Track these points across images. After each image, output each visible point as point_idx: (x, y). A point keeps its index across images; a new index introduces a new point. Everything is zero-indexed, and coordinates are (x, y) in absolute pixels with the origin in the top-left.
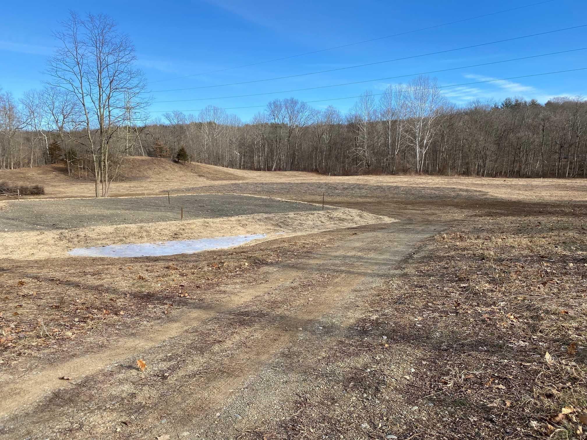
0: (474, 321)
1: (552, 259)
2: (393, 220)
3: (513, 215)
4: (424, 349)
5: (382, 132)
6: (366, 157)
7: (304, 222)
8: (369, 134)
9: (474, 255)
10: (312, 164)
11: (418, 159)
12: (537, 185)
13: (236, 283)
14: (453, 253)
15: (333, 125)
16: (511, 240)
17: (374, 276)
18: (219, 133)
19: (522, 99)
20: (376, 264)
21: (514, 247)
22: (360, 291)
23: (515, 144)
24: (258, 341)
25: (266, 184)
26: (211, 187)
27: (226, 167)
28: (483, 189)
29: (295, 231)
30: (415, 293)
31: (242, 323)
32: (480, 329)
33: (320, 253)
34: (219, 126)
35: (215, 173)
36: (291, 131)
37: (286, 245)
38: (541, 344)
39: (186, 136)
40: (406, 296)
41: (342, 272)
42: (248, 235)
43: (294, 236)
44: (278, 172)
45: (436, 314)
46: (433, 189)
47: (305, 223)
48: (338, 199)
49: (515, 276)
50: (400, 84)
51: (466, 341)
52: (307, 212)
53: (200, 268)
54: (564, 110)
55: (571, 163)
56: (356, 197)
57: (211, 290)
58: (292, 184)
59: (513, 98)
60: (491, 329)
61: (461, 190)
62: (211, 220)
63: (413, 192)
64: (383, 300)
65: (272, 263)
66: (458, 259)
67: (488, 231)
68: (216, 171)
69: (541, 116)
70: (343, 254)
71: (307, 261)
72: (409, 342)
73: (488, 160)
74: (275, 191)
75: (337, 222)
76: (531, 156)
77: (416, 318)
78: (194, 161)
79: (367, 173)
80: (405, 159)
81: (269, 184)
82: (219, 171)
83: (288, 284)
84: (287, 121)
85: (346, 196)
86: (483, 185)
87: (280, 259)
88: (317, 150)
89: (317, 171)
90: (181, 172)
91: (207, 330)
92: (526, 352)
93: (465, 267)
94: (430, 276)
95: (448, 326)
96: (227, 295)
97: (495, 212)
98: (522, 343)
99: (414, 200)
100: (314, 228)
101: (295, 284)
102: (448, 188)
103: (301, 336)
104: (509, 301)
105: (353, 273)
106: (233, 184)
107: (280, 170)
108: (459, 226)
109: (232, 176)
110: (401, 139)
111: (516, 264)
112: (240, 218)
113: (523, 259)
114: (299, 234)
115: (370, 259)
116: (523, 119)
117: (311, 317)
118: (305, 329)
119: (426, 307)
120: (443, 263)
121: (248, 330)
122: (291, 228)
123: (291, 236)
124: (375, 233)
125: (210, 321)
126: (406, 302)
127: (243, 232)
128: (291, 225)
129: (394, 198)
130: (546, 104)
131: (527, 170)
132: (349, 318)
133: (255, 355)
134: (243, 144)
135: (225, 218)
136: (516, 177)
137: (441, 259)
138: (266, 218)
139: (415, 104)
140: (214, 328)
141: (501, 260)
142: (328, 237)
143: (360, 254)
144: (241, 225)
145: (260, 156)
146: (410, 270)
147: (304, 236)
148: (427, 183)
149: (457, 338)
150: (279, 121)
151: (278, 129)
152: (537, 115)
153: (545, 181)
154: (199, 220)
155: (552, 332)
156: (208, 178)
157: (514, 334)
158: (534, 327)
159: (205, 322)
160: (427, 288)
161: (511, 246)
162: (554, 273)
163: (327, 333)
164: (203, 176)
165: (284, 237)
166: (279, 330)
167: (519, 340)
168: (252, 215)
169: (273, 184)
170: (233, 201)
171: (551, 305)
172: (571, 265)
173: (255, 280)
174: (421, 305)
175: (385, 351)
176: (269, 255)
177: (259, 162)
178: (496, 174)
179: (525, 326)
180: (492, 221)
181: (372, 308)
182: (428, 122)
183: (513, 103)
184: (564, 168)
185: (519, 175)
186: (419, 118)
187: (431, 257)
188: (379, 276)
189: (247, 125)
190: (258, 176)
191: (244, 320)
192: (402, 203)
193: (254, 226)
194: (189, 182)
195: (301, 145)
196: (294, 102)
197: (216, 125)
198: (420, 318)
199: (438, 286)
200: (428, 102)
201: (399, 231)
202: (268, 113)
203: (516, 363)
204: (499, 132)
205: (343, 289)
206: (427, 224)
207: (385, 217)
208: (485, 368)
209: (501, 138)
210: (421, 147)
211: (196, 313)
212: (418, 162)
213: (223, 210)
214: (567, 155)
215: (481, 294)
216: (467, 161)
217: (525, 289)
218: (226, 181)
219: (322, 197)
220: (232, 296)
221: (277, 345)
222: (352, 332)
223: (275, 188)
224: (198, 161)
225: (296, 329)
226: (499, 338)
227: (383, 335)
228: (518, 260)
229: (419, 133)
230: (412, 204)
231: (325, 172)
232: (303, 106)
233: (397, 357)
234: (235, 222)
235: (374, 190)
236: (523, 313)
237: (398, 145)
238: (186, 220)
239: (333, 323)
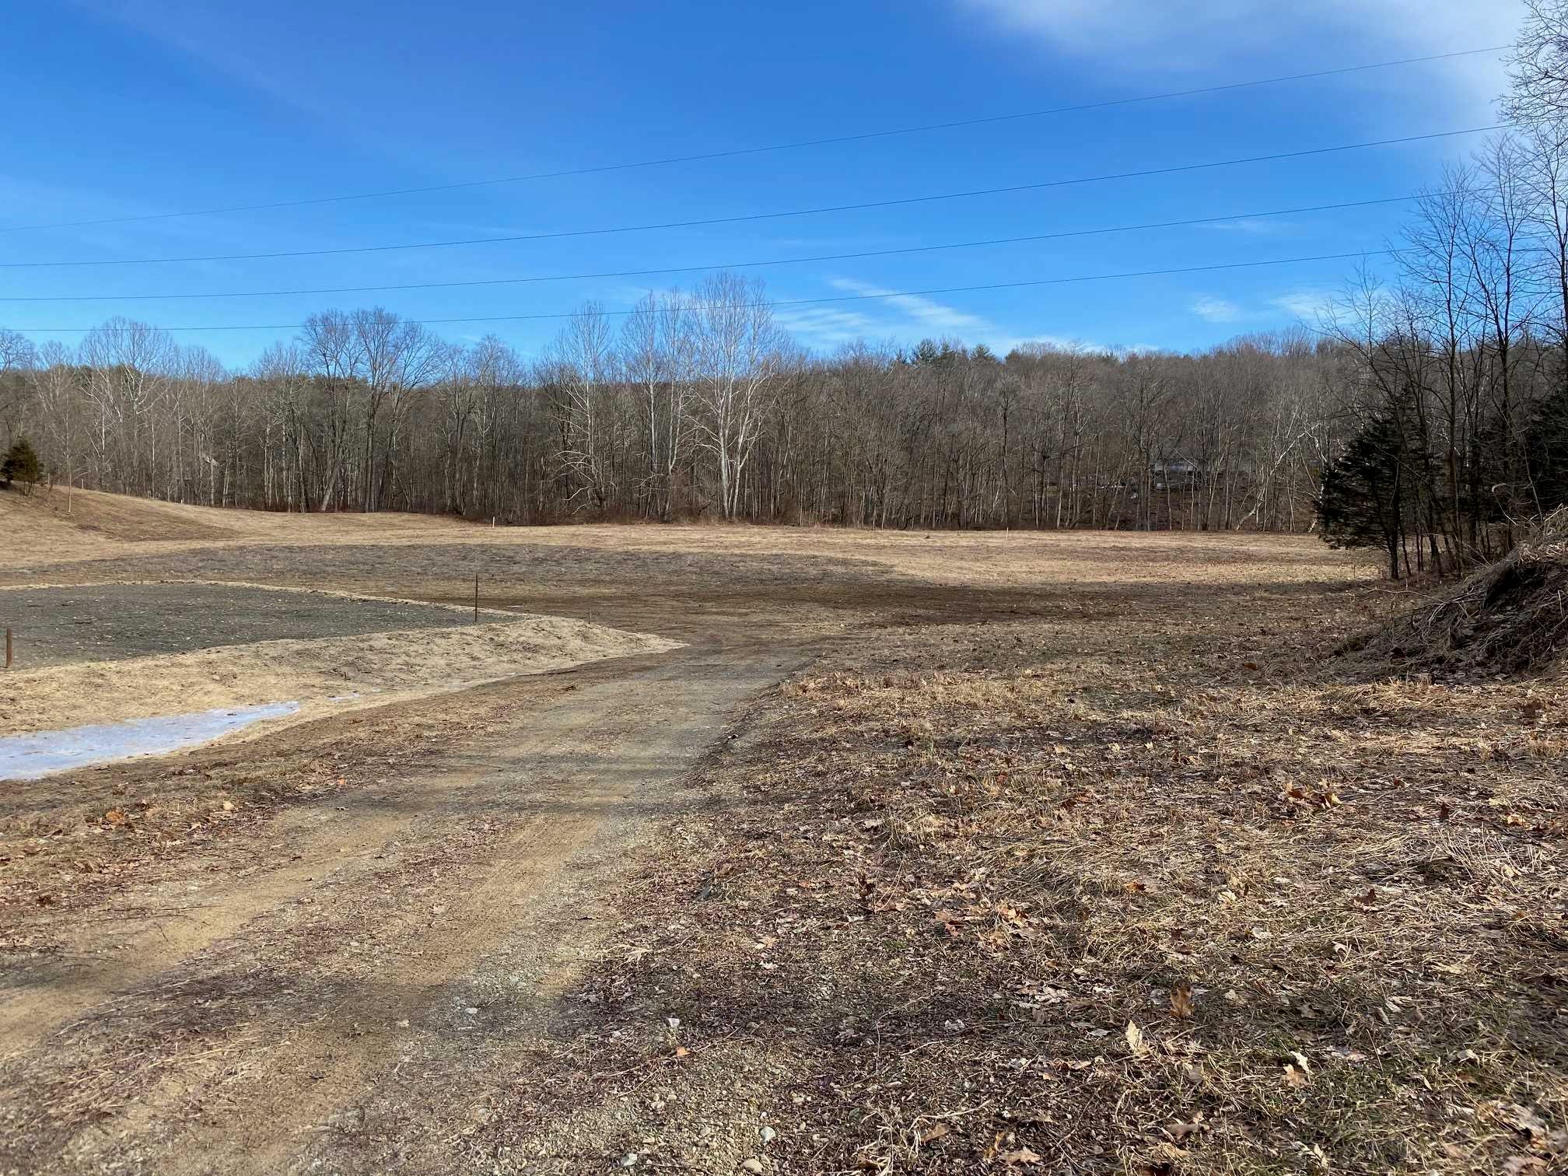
0: (917, 934)
1: (1070, 735)
2: (672, 644)
3: (955, 621)
4: (793, 1048)
5: (632, 411)
6: (592, 476)
7: (418, 660)
8: (597, 415)
9: (886, 732)
10: (442, 493)
11: (725, 483)
12: (998, 547)
13: (184, 875)
14: (832, 730)
15: (499, 389)
16: (965, 688)
17: (631, 812)
18: (149, 400)
19: (958, 342)
20: (635, 774)
21: (975, 706)
22: (591, 866)
23: (946, 449)
24: (252, 1090)
25: (302, 549)
26: (121, 563)
27: (173, 500)
28: (882, 559)
29: (391, 687)
30: (747, 858)
31: (197, 1028)
32: (936, 959)
33: (469, 753)
34: (150, 378)
35: (137, 519)
36: (377, 398)
37: (362, 735)
38: (1098, 990)
39: (35, 409)
40: (722, 871)
41: (535, 807)
42: (239, 707)
43: (387, 703)
44: (341, 515)
45: (813, 923)
46: (763, 559)
47: (422, 662)
48: (521, 590)
49: (995, 790)
50: (675, 290)
51: (905, 1006)
52: (430, 630)
53: (60, 832)
54: (1047, 371)
55: (1065, 495)
56: (571, 583)
57: (95, 909)
58: (381, 548)
59: (938, 341)
60: (965, 957)
61: (830, 561)
62: (113, 665)
63: (717, 568)
64: (659, 891)
65: (315, 796)
66: (848, 746)
67: (908, 664)
68: (137, 512)
69: (999, 385)
70: (538, 750)
71: (428, 782)
72: (747, 1029)
73: (887, 488)
74: (330, 569)
75: (517, 656)
76: (981, 479)
77: (757, 940)
78: (65, 484)
79: (597, 517)
80: (692, 482)
81: (313, 549)
82: (149, 513)
83: (366, 862)
84: (363, 370)
85: (543, 580)
86: (880, 548)
87: (341, 782)
88: (454, 453)
89: (454, 512)
90: (19, 517)
91: (59, 1070)
92: (1065, 1021)
93: (868, 769)
94: (782, 800)
95: (848, 959)
96: (150, 921)
97: (914, 613)
98: (1051, 995)
99: (721, 590)
100: (449, 675)
101: (391, 862)
102: (801, 558)
103: (406, 1049)
104: (996, 863)
105: (568, 809)
106: (194, 552)
107: (345, 508)
108: (835, 654)
109: (193, 529)
110: (680, 433)
111: (991, 751)
112: (213, 656)
113: (1004, 739)
114: (404, 696)
115: (617, 760)
116: (962, 391)
117: (439, 976)
118: (420, 1023)
119: (782, 899)
120: (810, 761)
121: (217, 1052)
122: (379, 681)
123: (378, 704)
124: (626, 683)
125: (75, 1030)
126: (724, 892)
127: (223, 698)
128: (380, 670)
129: (671, 583)
130: (1007, 358)
131: (976, 512)
132: (560, 965)
133: (235, 1153)
134: (229, 434)
135: (163, 659)
136: (953, 529)
137: (804, 747)
138: (299, 653)
139: (712, 345)
140: (85, 1057)
141: (953, 744)
142: (493, 700)
143: (587, 747)
144: (218, 678)
145: (282, 469)
146: (728, 786)
147: (419, 702)
148: (750, 545)
149: (879, 997)
150: (339, 371)
151: (338, 393)
152: (990, 382)
153: (1014, 538)
154: (69, 668)
155: (1118, 949)
156: (111, 535)
157: (1027, 968)
158: (1072, 940)
159: (53, 1041)
160: (778, 839)
161: (968, 704)
162: (1084, 775)
163: (493, 1025)
164: (95, 528)
165: (356, 708)
166: (330, 1037)
167: (1042, 984)
168: (254, 646)
169: (324, 549)
170: (190, 602)
171: (1098, 867)
172: (1116, 747)
173: (256, 857)
174: (766, 898)
175: (680, 1072)
176: (305, 770)
177: (280, 487)
178: (908, 520)
179: (1047, 939)
180: (911, 637)
181: (628, 919)
182: (747, 388)
183: (939, 353)
184: (1053, 508)
185: (957, 522)
186: (724, 377)
187: (776, 747)
188: (644, 810)
189: (241, 380)
190: (275, 528)
191: (205, 1014)
192: (691, 596)
193: (261, 680)
194: (44, 548)
195: (407, 438)
196: (386, 322)
197: (140, 375)
198: (769, 941)
199: (806, 831)
200: (743, 340)
201: (692, 673)
202: (307, 348)
203: (1052, 1064)
204: (911, 419)
205: (539, 866)
206: (758, 652)
207: (649, 636)
208: (974, 1097)
209: (915, 434)
210: (731, 452)
211: (21, 1003)
212: (725, 491)
213: (156, 633)
214: (1058, 477)
215: (922, 847)
216: (840, 488)
217: (1028, 823)
218: (173, 542)
219: (474, 584)
220: (171, 923)
221: (321, 1098)
222: (571, 1012)
223: (330, 560)
224: (76, 484)
225: (389, 1025)
226: (992, 983)
227: (668, 1013)
228: (993, 742)
229: (725, 420)
230: (717, 598)
231: (481, 516)
232: (412, 332)
233: (718, 1092)
234: (195, 670)
235: (619, 562)
236: (1035, 898)
237: (674, 446)
238: (23, 667)
239: (511, 990)
